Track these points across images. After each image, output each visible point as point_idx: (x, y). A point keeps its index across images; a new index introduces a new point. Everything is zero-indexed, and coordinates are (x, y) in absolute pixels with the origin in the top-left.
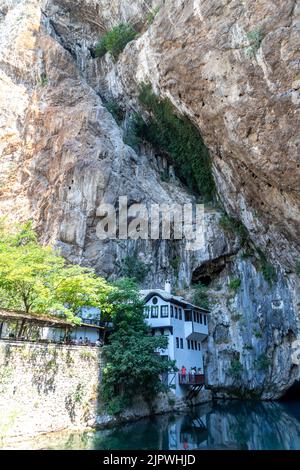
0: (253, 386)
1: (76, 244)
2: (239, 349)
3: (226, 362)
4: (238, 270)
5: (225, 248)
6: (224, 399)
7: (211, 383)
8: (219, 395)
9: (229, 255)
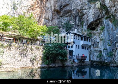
0: (106, 61)
1: (49, 20)
2: (102, 49)
3: (97, 54)
4: (104, 24)
5: (99, 16)
6: (96, 64)
7: (92, 60)
8: (95, 63)
9: (100, 18)
